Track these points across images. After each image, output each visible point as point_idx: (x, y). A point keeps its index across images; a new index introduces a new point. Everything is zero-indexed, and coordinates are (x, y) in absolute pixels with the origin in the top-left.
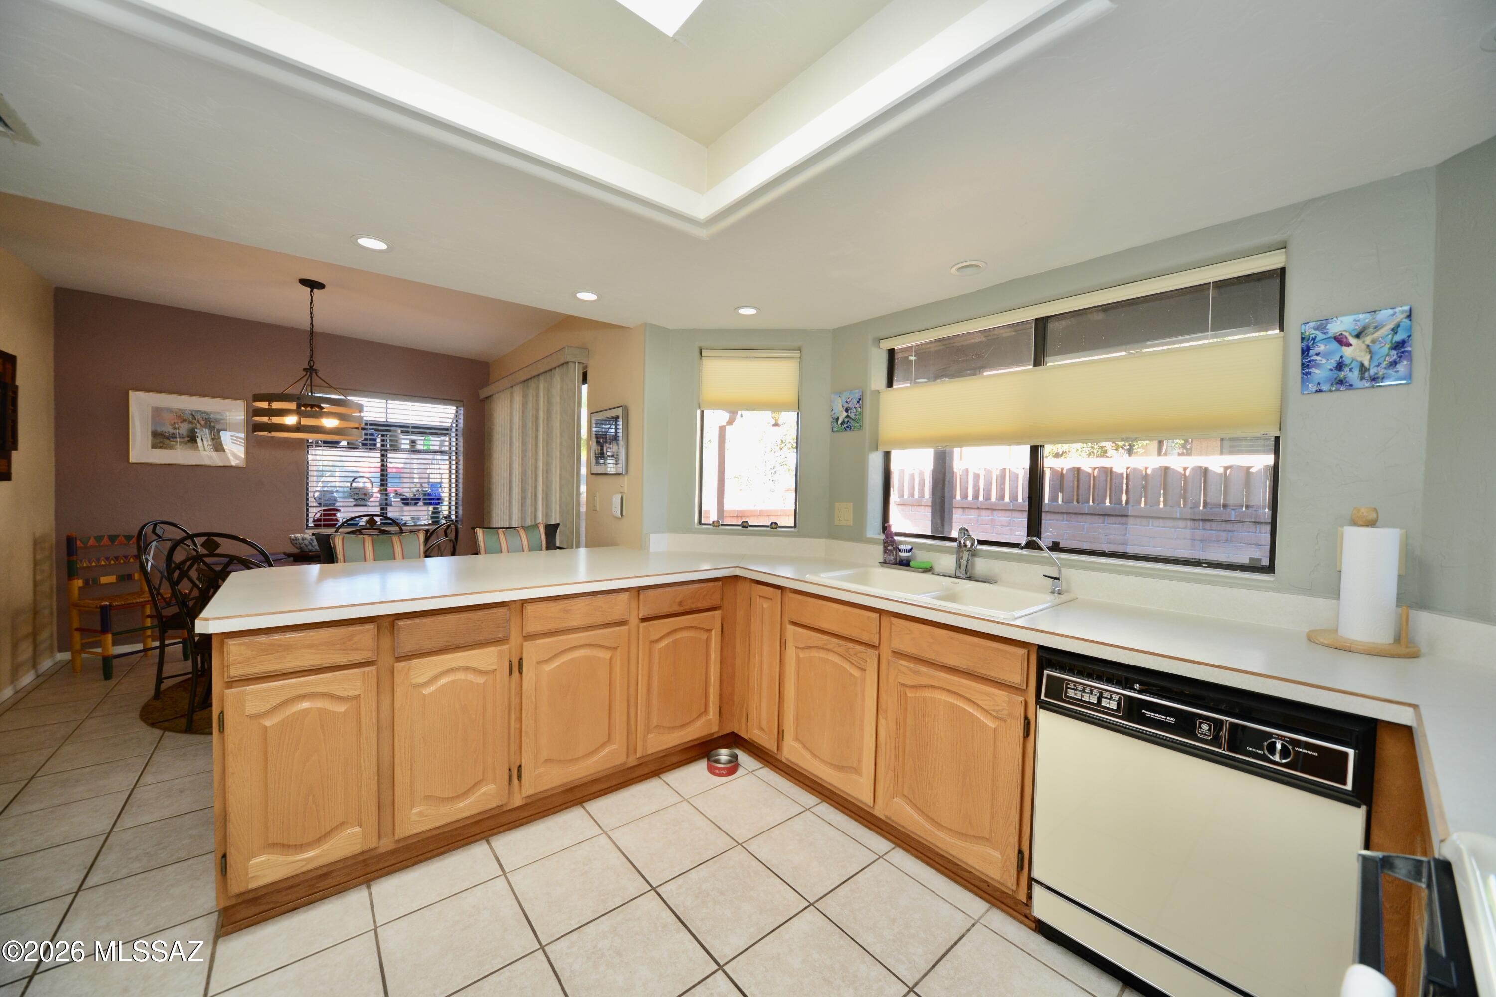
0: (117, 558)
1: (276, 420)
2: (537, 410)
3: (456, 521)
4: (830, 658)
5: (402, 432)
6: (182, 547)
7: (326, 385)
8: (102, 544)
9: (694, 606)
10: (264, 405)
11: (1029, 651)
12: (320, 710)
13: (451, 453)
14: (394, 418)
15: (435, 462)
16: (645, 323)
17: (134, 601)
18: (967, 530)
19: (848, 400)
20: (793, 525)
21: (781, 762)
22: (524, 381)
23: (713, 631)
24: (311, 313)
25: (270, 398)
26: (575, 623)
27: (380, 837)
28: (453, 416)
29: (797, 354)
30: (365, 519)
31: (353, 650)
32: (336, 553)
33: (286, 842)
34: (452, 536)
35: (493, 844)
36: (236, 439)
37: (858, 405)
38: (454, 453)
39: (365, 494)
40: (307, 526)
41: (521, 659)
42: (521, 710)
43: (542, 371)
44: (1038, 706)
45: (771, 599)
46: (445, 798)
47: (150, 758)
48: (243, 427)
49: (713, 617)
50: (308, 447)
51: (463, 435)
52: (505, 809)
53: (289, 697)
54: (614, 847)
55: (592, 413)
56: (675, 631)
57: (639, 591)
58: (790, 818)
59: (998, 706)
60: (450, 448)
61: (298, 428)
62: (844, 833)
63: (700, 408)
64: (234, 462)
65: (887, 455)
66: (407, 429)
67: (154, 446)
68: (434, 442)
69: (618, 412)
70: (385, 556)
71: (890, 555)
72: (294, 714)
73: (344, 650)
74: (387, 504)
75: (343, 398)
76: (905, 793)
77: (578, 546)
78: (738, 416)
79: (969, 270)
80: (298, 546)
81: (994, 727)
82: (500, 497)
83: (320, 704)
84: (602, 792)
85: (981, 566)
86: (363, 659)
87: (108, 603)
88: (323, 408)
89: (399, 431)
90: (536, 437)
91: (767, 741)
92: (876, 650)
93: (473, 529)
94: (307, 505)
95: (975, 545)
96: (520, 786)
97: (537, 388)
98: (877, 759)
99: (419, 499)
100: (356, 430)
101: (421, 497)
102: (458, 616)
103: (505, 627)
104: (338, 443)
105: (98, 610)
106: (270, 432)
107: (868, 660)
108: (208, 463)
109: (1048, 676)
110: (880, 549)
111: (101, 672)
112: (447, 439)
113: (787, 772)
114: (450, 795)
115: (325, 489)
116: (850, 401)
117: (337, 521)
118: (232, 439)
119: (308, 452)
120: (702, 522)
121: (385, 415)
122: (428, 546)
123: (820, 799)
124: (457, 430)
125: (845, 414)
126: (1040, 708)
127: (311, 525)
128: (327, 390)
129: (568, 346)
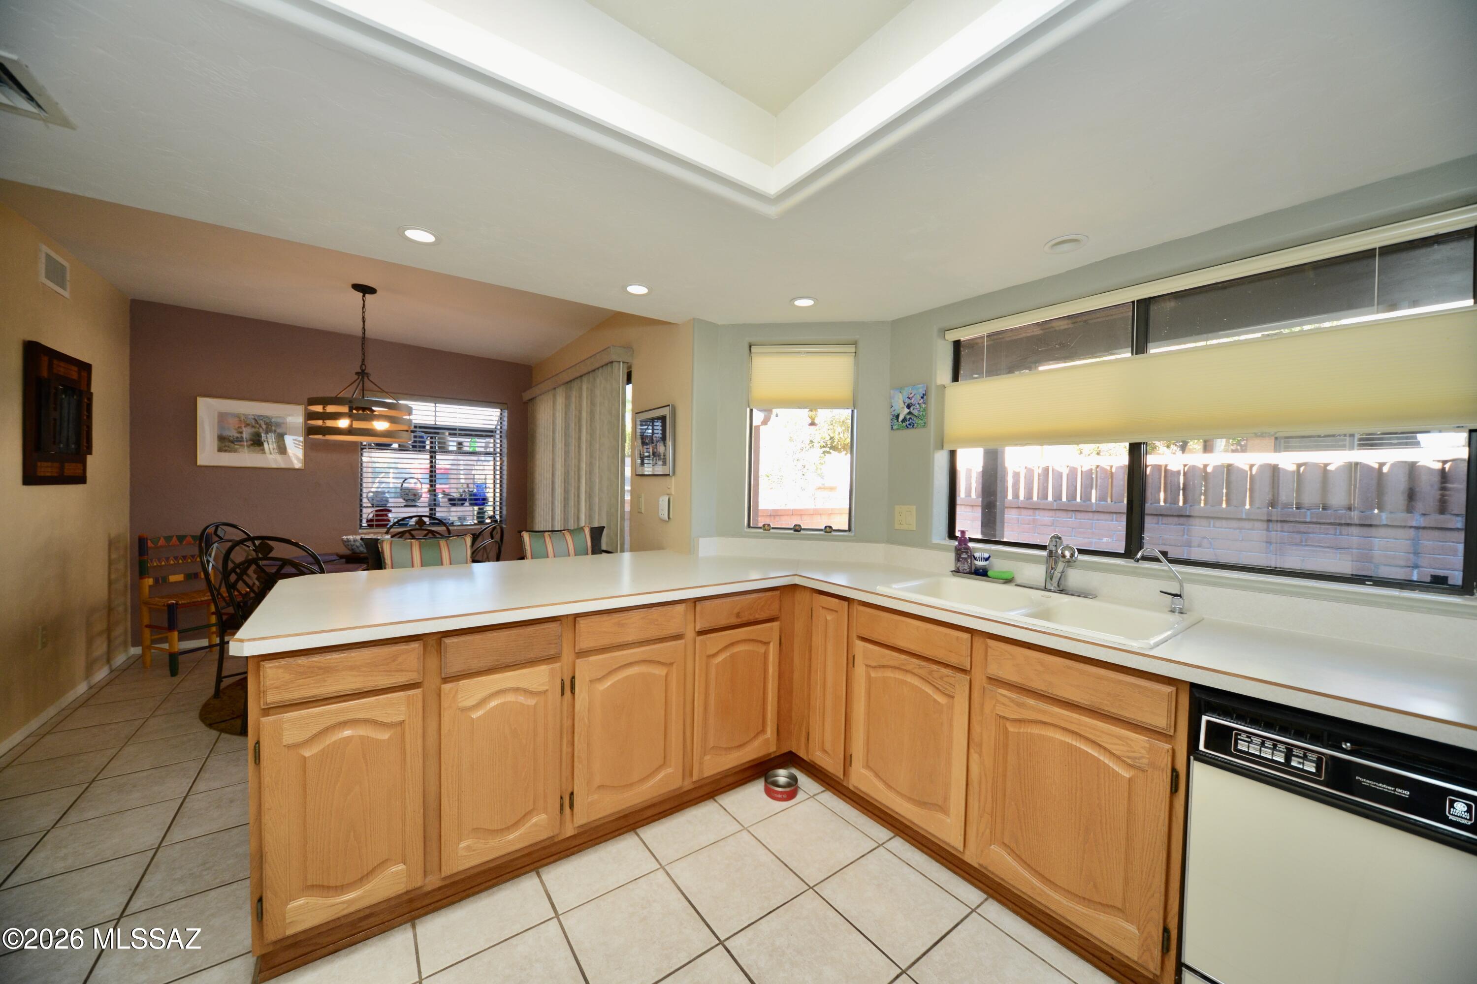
0: (184, 558)
1: (330, 423)
2: (580, 412)
3: (500, 521)
4: (909, 680)
5: (450, 434)
6: (241, 548)
7: (378, 389)
8: (170, 544)
9: (752, 618)
10: (318, 408)
11: (1177, 690)
12: (361, 737)
13: (496, 454)
14: (442, 421)
15: (479, 463)
16: (694, 319)
17: (199, 600)
18: (1060, 538)
19: (911, 396)
20: (847, 529)
21: (848, 789)
22: (567, 383)
23: (772, 644)
24: (363, 317)
25: (325, 401)
26: (630, 638)
27: (425, 873)
28: (497, 418)
29: (852, 349)
30: (414, 519)
31: (397, 671)
32: (384, 558)
33: (325, 884)
34: (497, 537)
35: (544, 877)
36: (297, 443)
37: (922, 400)
38: (498, 455)
39: (415, 495)
40: (361, 526)
41: (573, 677)
42: (573, 733)
43: (586, 371)
44: (1192, 758)
45: (837, 611)
46: (495, 830)
47: (205, 763)
48: (302, 430)
49: (771, 629)
50: (362, 449)
51: (507, 436)
52: (556, 840)
53: (329, 724)
54: (673, 885)
55: (636, 413)
56: (732, 644)
57: (695, 602)
58: (863, 856)
59: (1134, 752)
60: (495, 450)
61: (350, 431)
62: (926, 877)
63: (749, 407)
64: (298, 465)
65: (953, 454)
66: (454, 431)
67: (220, 450)
68: (479, 444)
69: (666, 412)
70: (432, 561)
71: (964, 564)
72: (335, 741)
73: (388, 671)
74: (435, 505)
75: (395, 402)
76: (1006, 841)
77: (622, 551)
78: (773, 416)
79: (1066, 247)
80: (350, 547)
81: (1128, 776)
82: (542, 498)
83: (362, 731)
84: (656, 817)
85: (1075, 577)
86: (407, 681)
87: (174, 602)
88: (374, 411)
89: (447, 433)
90: (580, 438)
91: (831, 764)
92: (966, 675)
93: (520, 532)
94: (361, 505)
95: (1076, 556)
96: (572, 815)
97: (581, 389)
98: (969, 797)
99: (465, 500)
100: (406, 432)
101: (468, 497)
102: (508, 633)
103: (556, 644)
104: (390, 445)
105: (166, 608)
106: (324, 435)
107: (957, 686)
108: (274, 466)
109: (1208, 722)
110: (952, 556)
111: (168, 668)
112: (492, 441)
113: (852, 798)
114: (499, 828)
115: (380, 490)
116: (912, 397)
117: (389, 521)
118: (294, 443)
119: (362, 454)
120: (751, 525)
121: (433, 418)
122: (475, 547)
123: (893, 832)
124: (501, 432)
125: (907, 411)
126: (1195, 759)
127: (365, 524)
128: (379, 394)
129: (613, 346)
